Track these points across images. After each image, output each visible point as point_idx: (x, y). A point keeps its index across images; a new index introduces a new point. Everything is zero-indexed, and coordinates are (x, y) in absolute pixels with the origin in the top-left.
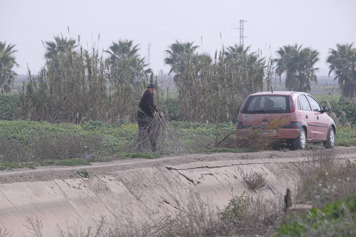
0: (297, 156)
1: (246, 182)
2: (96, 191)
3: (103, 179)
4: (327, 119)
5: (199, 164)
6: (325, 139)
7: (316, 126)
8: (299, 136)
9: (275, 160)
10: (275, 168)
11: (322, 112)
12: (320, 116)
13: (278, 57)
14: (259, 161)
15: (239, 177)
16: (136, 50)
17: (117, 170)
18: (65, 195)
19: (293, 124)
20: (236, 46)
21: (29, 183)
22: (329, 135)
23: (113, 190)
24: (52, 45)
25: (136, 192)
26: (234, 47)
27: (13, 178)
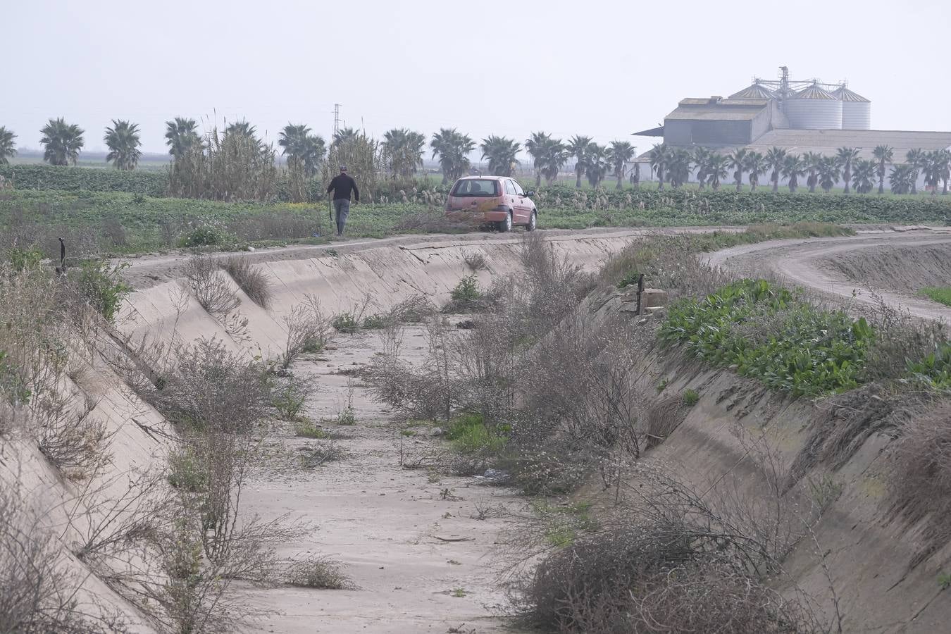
0: (507, 238)
1: (467, 262)
2: (345, 269)
3: (349, 258)
4: (529, 203)
5: (426, 244)
6: (527, 222)
7: (520, 210)
8: (506, 218)
9: (490, 241)
10: (490, 249)
11: (525, 196)
12: (524, 199)
13: (385, 140)
14: (475, 242)
15: (460, 256)
16: (253, 132)
17: (359, 249)
18: (321, 273)
19: (501, 208)
20: (346, 129)
21: (291, 261)
22: (531, 218)
23: (358, 268)
24: (172, 125)
25: (378, 270)
26: (344, 130)
27: (277, 256)
